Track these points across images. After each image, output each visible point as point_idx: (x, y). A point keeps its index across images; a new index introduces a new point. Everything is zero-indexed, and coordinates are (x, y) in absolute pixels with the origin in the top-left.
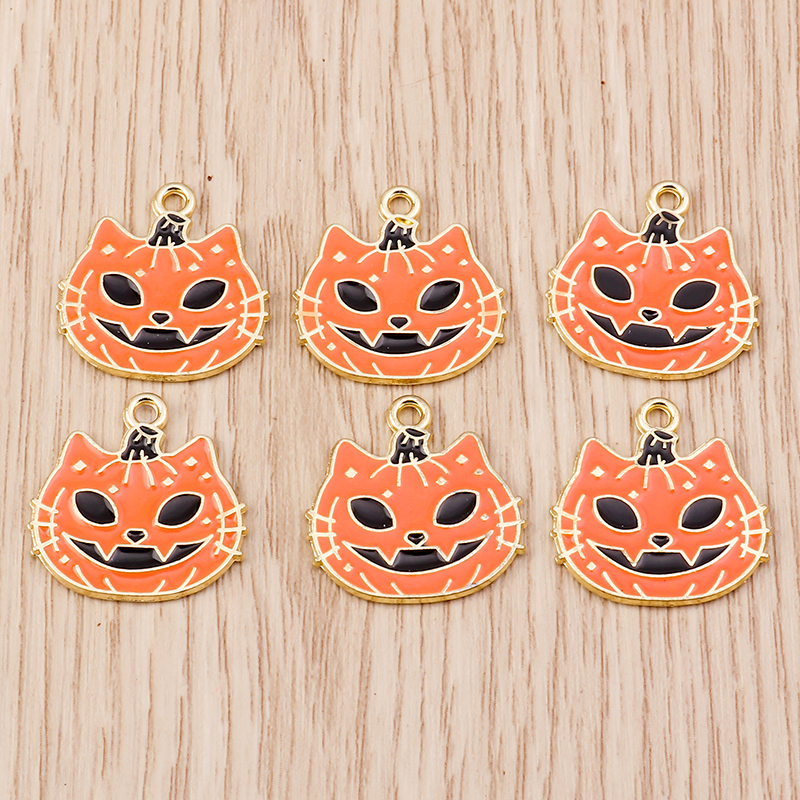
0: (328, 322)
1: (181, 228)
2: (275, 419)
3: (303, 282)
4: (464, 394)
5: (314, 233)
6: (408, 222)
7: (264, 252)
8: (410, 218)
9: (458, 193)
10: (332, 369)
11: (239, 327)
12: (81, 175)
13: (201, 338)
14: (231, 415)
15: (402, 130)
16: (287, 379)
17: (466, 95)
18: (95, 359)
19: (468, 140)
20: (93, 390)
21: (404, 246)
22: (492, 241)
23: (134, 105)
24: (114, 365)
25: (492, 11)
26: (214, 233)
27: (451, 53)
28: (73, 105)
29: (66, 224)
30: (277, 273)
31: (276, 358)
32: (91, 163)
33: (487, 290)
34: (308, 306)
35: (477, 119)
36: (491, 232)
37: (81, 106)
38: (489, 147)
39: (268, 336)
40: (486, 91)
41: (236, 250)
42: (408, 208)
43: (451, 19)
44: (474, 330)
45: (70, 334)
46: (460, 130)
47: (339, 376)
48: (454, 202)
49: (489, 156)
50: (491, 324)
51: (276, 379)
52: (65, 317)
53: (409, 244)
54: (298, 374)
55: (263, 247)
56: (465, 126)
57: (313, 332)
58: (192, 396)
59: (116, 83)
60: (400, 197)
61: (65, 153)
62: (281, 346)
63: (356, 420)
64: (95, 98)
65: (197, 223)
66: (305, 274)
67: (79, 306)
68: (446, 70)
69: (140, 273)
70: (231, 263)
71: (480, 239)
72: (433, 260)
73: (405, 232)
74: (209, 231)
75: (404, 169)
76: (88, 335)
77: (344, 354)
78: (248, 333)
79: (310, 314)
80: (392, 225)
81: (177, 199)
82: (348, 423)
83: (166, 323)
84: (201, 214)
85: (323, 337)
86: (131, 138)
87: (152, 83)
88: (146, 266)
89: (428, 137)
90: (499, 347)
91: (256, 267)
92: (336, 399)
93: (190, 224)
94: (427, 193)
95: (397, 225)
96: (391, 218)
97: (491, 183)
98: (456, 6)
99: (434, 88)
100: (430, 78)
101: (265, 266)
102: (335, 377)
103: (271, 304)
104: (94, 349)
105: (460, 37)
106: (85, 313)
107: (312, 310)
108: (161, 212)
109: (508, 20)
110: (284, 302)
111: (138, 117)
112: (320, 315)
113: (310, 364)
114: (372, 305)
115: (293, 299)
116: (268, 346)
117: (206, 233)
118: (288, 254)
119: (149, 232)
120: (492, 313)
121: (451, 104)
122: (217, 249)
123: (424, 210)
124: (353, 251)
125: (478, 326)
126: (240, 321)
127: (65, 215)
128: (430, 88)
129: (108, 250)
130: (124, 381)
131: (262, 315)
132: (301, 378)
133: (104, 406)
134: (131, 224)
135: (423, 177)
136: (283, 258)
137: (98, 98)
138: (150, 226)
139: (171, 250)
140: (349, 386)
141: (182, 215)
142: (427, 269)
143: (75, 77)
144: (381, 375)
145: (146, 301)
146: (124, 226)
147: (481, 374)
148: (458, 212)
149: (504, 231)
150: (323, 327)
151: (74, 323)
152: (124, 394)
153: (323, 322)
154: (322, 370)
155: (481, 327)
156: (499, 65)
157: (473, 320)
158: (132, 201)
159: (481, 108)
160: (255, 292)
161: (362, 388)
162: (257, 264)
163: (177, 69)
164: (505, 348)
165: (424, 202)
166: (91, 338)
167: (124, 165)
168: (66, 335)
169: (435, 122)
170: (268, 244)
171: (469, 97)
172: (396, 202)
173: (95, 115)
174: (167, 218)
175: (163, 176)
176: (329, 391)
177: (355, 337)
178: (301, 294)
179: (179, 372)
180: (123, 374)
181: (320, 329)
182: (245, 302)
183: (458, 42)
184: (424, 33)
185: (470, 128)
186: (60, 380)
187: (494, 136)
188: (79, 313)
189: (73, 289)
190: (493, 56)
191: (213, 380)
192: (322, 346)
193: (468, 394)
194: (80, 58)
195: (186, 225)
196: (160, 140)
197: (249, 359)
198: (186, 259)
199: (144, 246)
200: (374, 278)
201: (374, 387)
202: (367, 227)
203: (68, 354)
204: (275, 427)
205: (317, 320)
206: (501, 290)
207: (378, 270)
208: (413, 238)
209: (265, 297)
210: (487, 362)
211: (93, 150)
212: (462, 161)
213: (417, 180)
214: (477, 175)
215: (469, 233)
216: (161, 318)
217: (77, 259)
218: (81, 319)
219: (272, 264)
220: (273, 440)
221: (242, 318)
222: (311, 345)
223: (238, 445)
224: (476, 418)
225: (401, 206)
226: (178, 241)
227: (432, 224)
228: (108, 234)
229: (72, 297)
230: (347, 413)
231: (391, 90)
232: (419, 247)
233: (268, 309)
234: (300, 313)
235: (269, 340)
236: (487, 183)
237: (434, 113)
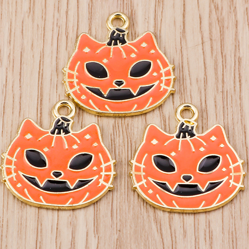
0: (149, 178)
1: (68, 125)
2: (120, 231)
3: (134, 155)
4: (222, 218)
5: (140, 128)
6: (191, 123)
7: (113, 138)
8: (192, 120)
9: (218, 107)
10: (150, 204)
11: (100, 180)
12: (14, 95)
13: (79, 186)
14: (96, 229)
15: (187, 72)
16: (126, 209)
17: (222, 53)
18: (21, 196)
19: (223, 78)
20: (20, 214)
21: (190, 136)
22: (237, 134)
23: (42, 57)
24: (32, 200)
25: (235, 7)
26: (86, 127)
27: (214, 30)
28: (9, 56)
29: (5, 121)
30: (120, 150)
31: (120, 197)
32: (19, 88)
33: (235, 160)
34: (138, 169)
35: (228, 67)
36: (236, 129)
37: (14, 57)
38: (235, 82)
39: (116, 185)
40: (233, 51)
41: (98, 138)
42: (191, 115)
43: (214, 12)
44: (228, 183)
45: (8, 183)
46: (219, 73)
47: (154, 208)
48: (216, 112)
49: (235, 87)
50: (237, 180)
51: (120, 209)
52: (5, 173)
53: (192, 135)
54: (132, 206)
55: (113, 135)
56: (222, 70)
57: (140, 183)
58: (74, 218)
59: (32, 45)
60: (187, 109)
61: (4, 83)
62: (123, 191)
63: (164, 232)
64: (21, 52)
65: (77, 122)
66: (136, 151)
67: (13, 167)
68: (211, 39)
69: (46, 149)
70: (95, 144)
71: (230, 132)
72: (205, 144)
73: (190, 129)
74: (83, 126)
75: (189, 93)
76: (17, 183)
77: (157, 196)
78: (105, 183)
79: (138, 173)
80: (183, 124)
81: (66, 109)
82: (159, 233)
83: (60, 177)
84: (79, 117)
85: (146, 186)
86: (41, 75)
87: (52, 45)
88: (49, 145)
89: (202, 76)
90: (241, 192)
91: (109, 147)
92: (153, 220)
93: (73, 123)
94: (202, 107)
95: (186, 124)
96: (182, 120)
97: (236, 102)
98: (216, 5)
99: (204, 49)
100: (202, 43)
101: (113, 146)
102: (152, 208)
103: (117, 167)
104: (21, 191)
105: (219, 21)
106: (16, 171)
107: (140, 171)
108: (57, 116)
109: (244, 13)
110: (124, 166)
111: (45, 63)
112: (144, 174)
113: (139, 201)
114: (172, 169)
115: (129, 165)
116: (116, 190)
117: (82, 128)
118: (126, 140)
119: (50, 127)
120: (238, 174)
121: (214, 58)
122: (88, 137)
123: (200, 116)
124: (162, 139)
125: (230, 181)
126: (100, 177)
127: (5, 116)
128: (203, 49)
129: (29, 136)
130: (37, 209)
131: (112, 173)
132: (133, 209)
133: (26, 222)
134: (41, 122)
135: (199, 98)
136: (123, 142)
137: (23, 53)
138: (51, 123)
139: (63, 137)
140: (160, 213)
141: (68, 117)
142: (202, 149)
143: (10, 41)
144: (178, 208)
145: (50, 165)
146: (37, 123)
147: (231, 208)
148: (218, 118)
149: (243, 128)
150: (145, 181)
151: (10, 176)
152: (37, 216)
153: (145, 177)
154: (145, 204)
155: (232, 182)
156: (240, 37)
157: (227, 177)
158: (41, 109)
159: (230, 60)
160: (108, 160)
161: (167, 215)
162: (109, 145)
163: (65, 37)
164: (245, 193)
165: (200, 112)
166: (19, 185)
167: (37, 89)
168: (6, 183)
169: (205, 68)
170: (115, 134)
171: (224, 54)
172: (184, 112)
173: (21, 62)
174: (61, 119)
175: (58, 96)
176: (149, 216)
177: (163, 186)
178: (134, 162)
179: (67, 205)
180: (36, 205)
181: (144, 181)
182: (103, 166)
183: (217, 24)
184: (199, 19)
185: (224, 71)
186: (2, 208)
187: (237, 76)
188: (13, 172)
189: (10, 158)
190: (236, 32)
191: (86, 209)
192: (145, 191)
193: (225, 218)
194: (13, 30)
195: (71, 123)
196: (56, 76)
197: (105, 198)
198: (71, 142)
199: (48, 134)
200: (173, 154)
201: (173, 214)
202: (169, 125)
203: (6, 193)
204: (119, 236)
205: (142, 177)
206: (242, 161)
207: (176, 150)
208: (194, 131)
209: (114, 163)
210: (235, 201)
211: (20, 81)
212: (220, 90)
213: (196, 100)
214: (228, 97)
215: (225, 129)
216: (57, 175)
217: (11, 141)
218: (14, 175)
219: (117, 145)
220: (118, 242)
221: (102, 175)
222: (139, 190)
223: (99, 245)
224: (229, 232)
225: (187, 114)
226: (67, 132)
227: (204, 124)
228: (29, 128)
229: (9, 162)
230: (159, 227)
231: (181, 50)
232: (198, 137)
233: (115, 170)
234: (133, 172)
235: (116, 187)
236: (234, 101)
237: (204, 63)
